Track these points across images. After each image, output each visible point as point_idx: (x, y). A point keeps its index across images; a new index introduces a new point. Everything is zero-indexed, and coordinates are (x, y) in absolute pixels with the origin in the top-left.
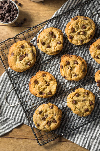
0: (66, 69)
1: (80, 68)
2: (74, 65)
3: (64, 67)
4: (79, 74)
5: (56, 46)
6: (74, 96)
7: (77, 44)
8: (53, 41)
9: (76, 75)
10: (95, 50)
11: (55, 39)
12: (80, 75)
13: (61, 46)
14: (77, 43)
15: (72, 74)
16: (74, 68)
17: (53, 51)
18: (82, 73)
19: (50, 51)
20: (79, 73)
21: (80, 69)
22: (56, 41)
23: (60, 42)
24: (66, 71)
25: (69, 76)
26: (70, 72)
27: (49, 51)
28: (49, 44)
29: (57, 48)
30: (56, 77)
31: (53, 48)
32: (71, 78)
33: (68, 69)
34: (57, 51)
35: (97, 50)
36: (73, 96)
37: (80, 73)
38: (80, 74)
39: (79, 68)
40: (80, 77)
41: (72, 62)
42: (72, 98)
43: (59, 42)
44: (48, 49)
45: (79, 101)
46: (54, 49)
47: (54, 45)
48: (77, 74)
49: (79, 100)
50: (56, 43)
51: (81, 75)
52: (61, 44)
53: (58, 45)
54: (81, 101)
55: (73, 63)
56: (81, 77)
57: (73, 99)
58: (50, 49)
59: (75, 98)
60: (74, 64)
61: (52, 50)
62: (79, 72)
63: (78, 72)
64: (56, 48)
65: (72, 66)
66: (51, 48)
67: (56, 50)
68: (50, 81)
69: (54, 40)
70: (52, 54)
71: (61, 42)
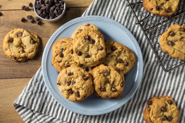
5: (97, 54)
8: (91, 48)
17: (95, 60)
22: (96, 47)
23: (101, 47)
27: (89, 61)
28: (87, 52)
29: (100, 56)
34: (99, 60)
44: (87, 59)
47: (95, 53)
53: (100, 52)
61: (92, 59)
66: (91, 57)
69: (94, 47)
70: (93, 64)
71: (103, 47)
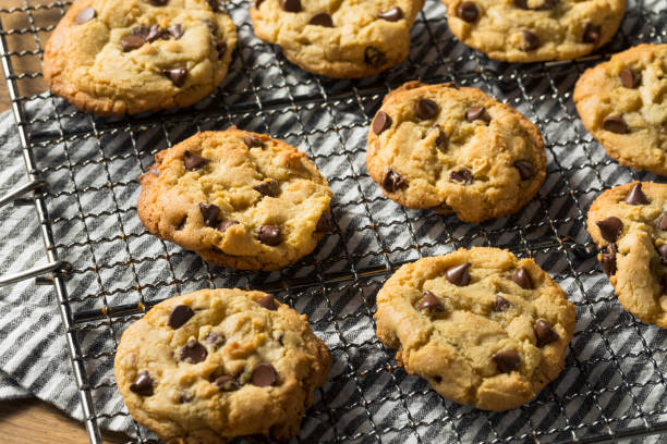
0: (407, 134)
1: (497, 137)
2: (465, 126)
3: (394, 125)
4: (490, 174)
6: (432, 277)
7: (502, 49)
9: (462, 175)
10: (608, 88)
12: (493, 180)
13: (401, 30)
14: (500, 43)
15: (441, 170)
16: (461, 142)
18: (506, 170)
19: (324, 42)
20: (488, 168)
21: (497, 142)
24: (403, 142)
25: (423, 168)
26: (429, 154)
31: (345, 30)
32: (434, 184)
33: (424, 137)
35: (622, 89)
36: (425, 275)
37: (494, 168)
38: (496, 174)
39: (493, 138)
40: (490, 191)
41: (453, 108)
42: (415, 281)
45: (458, 307)
46: (356, 32)
48: (474, 172)
49: (463, 302)
50: (374, 11)
51: (502, 179)
52: (401, 22)
54: (478, 309)
55: (457, 112)
56: (498, 198)
57: (420, 286)
59: (441, 288)
60: (465, 118)
62: (494, 157)
63: (485, 158)
64: (364, 31)
65: (446, 130)
67: (361, 38)
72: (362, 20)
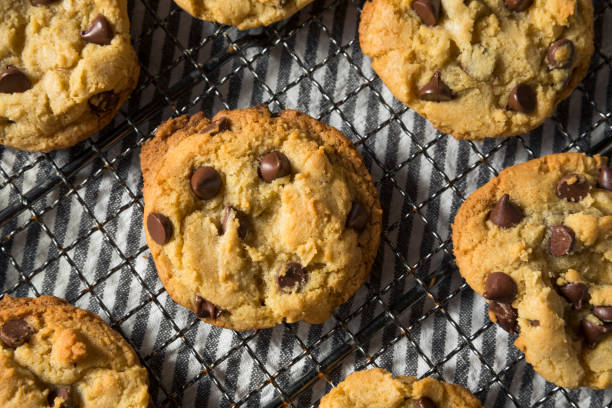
0: (198, 238)
1: (315, 204)
2: (265, 192)
3: (176, 225)
4: (325, 259)
7: (252, 15)
9: (294, 276)
10: (406, 35)
11: (58, 8)
12: (331, 266)
13: (121, 57)
14: (247, 8)
15: (260, 271)
16: (267, 212)
18: (342, 246)
19: (30, 116)
20: (320, 251)
21: (318, 213)
24: (199, 256)
25: (241, 289)
26: (240, 261)
30: (129, 325)
31: (50, 85)
32: (262, 303)
33: (221, 231)
35: (423, 30)
37: (327, 251)
38: (332, 258)
39: (310, 208)
40: (333, 281)
41: (240, 171)
43: (94, 24)
46: (65, 86)
48: (304, 264)
50: (72, 35)
51: (342, 261)
52: (116, 42)
55: (247, 177)
56: (343, 283)
58: (28, 94)
60: (261, 178)
62: (321, 236)
63: (310, 243)
64: (75, 77)
65: (245, 206)
67: (77, 94)
68: (81, 378)
72: (65, 60)
